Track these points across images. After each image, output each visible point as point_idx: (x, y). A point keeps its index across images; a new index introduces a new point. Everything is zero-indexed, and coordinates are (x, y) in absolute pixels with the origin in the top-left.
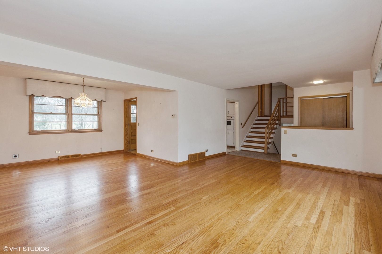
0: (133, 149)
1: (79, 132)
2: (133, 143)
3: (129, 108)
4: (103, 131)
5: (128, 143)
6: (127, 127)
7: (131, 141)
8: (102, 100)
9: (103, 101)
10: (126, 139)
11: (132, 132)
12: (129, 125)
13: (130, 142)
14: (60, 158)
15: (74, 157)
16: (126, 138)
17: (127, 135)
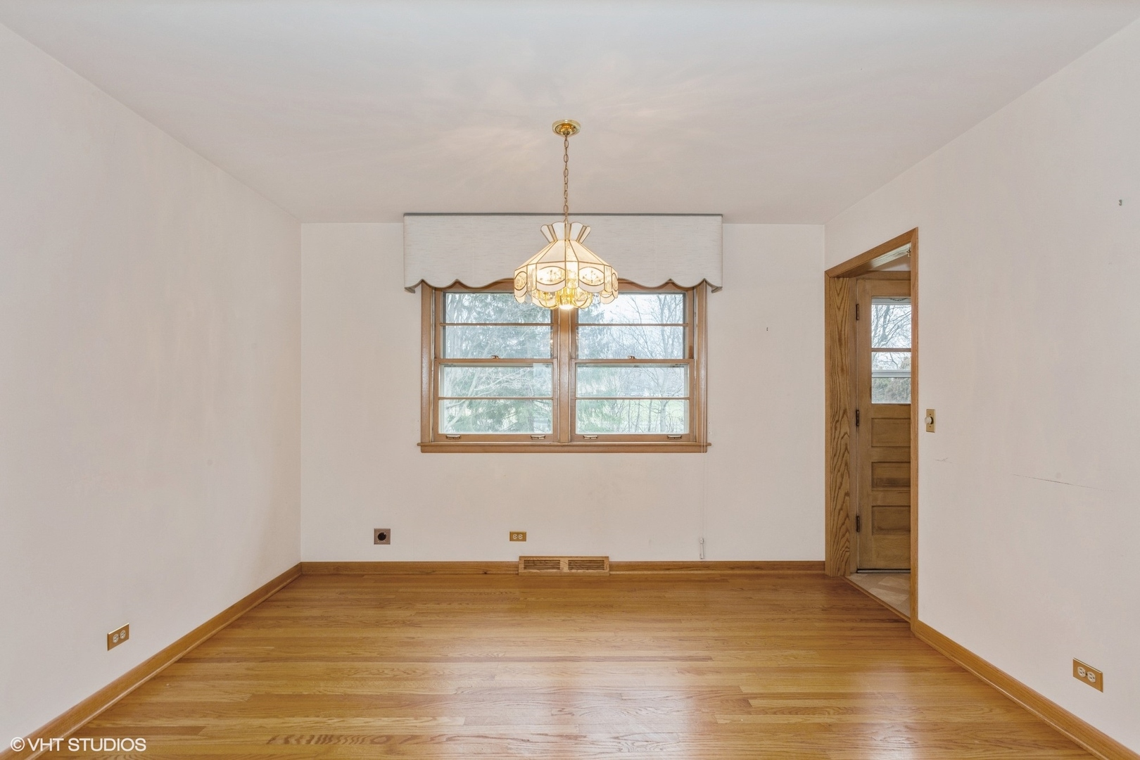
0: (881, 564)
1: (601, 449)
2: (880, 529)
3: (859, 314)
4: (709, 448)
5: (851, 523)
6: (845, 428)
7: (873, 512)
8: (704, 281)
9: (711, 286)
10: (840, 502)
11: (875, 459)
12: (857, 416)
13: (867, 524)
14: (525, 568)
15: (579, 571)
16: (842, 493)
17: (846, 477)
